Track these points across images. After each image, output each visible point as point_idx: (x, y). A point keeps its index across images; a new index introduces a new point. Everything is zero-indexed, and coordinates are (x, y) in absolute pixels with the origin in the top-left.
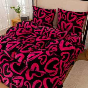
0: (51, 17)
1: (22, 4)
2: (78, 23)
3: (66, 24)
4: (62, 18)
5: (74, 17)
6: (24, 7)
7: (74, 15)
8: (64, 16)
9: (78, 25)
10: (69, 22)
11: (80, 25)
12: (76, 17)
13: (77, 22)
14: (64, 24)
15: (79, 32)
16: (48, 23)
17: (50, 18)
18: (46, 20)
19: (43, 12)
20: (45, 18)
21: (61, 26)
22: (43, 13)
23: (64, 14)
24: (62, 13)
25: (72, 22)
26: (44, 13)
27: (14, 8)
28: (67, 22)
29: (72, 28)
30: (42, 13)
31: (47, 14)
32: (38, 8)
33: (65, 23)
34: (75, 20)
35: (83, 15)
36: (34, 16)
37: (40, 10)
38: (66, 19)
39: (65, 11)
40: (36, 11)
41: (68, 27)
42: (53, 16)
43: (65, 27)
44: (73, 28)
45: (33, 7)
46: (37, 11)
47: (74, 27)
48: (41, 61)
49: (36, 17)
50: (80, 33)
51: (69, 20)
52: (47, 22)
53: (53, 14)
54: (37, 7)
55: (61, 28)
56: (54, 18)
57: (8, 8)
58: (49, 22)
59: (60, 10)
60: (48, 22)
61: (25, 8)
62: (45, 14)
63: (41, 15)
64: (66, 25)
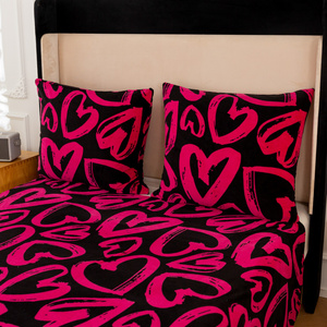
0: (128, 126)
2: (266, 148)
3: (207, 155)
4: (184, 128)
5: (242, 118)
7: (245, 110)
8: (192, 116)
10: (221, 147)
11: (280, 159)
12: (253, 116)
13: (261, 141)
14: (193, 158)
15: (279, 200)
16: (113, 159)
17: (120, 134)
18: (102, 143)
19: (89, 103)
20: (99, 137)
21: (181, 170)
22: (86, 112)
23: (191, 107)
24: (184, 103)
25: (235, 146)
26: (90, 109)
28: (208, 147)
29: (239, 176)
30: (81, 112)
31: (106, 113)
32: (60, 90)
33: (200, 155)
34: (253, 135)
35: (289, 104)
37: (69, 98)
38: (202, 129)
39: (197, 92)
40: (50, 104)
41: (215, 173)
42: (137, 124)
43: (204, 177)
44: (246, 178)
46: (58, 103)
47: (247, 170)
49: (53, 131)
51: (221, 133)
52: (106, 154)
53: (137, 112)
54: (55, 86)
56: (143, 136)
58: (117, 157)
60: (114, 153)
62: (95, 114)
63: (74, 122)
64: (206, 164)
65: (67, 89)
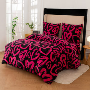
1: (35, 22)
2: (76, 32)
4: (65, 29)
6: (37, 24)
7: (73, 27)
9: (76, 34)
10: (70, 32)
11: (78, 34)
12: (74, 28)
14: (66, 34)
17: (56, 30)
19: (51, 25)
23: (66, 26)
25: (72, 32)
26: (51, 26)
27: (28, 24)
28: (68, 32)
30: (50, 27)
31: (54, 27)
34: (74, 30)
36: (44, 30)
37: (48, 25)
38: (67, 30)
41: (69, 36)
42: (58, 29)
43: (67, 37)
44: (73, 37)
45: (44, 22)
47: (73, 36)
48: (48, 67)
49: (46, 30)
50: (78, 41)
53: (58, 27)
54: (46, 23)
55: (64, 38)
57: (23, 25)
59: (64, 24)
60: (54, 33)
61: (37, 26)
65: (48, 23)
